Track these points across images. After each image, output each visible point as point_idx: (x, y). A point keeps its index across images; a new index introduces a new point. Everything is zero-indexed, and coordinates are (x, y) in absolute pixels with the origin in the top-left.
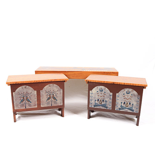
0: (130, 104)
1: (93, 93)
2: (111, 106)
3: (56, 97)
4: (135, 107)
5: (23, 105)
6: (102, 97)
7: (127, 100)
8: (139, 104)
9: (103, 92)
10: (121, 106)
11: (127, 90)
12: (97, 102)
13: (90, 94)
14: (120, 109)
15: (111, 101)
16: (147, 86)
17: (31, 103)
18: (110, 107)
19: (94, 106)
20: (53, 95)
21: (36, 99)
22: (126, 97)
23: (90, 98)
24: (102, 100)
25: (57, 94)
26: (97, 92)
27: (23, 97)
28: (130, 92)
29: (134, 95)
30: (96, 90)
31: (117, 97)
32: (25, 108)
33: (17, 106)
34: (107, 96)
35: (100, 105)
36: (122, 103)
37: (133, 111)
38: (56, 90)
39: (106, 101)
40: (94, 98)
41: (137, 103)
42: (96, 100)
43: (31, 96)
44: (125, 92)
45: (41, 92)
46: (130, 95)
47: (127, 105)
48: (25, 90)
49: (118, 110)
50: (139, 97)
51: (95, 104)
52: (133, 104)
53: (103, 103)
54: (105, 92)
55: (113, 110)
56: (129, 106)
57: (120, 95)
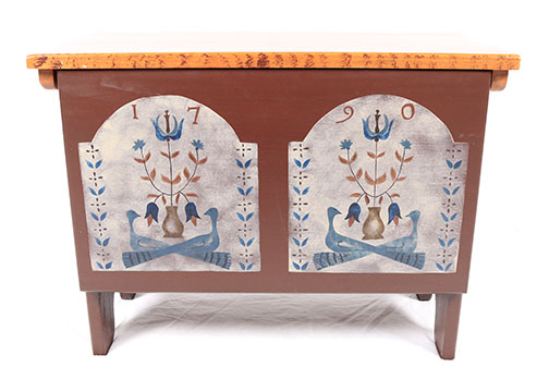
0: (394, 211)
1: (105, 159)
2: (255, 247)
4: (430, 235)
6: (176, 188)
7: (370, 189)
8: (459, 209)
9: (183, 145)
10: (332, 238)
11: (365, 108)
12: (142, 226)
13: (86, 173)
14: (321, 259)
15: (253, 208)
16: (514, 62)
18: (244, 250)
19: (130, 259)
22: (364, 163)
23: (90, 199)
24: (181, 212)
26: (139, 145)
28: (389, 125)
29: (426, 145)
30: (123, 130)
31: (293, 171)
34: (214, 170)
35: (168, 250)
36: (333, 212)
37: (418, 260)
39: (213, 213)
40: (122, 198)
41: (447, 204)
42: (132, 215)
44: (354, 128)
46: (392, 144)
47: (374, 225)
49: (312, 268)
50: (462, 155)
51: (135, 240)
52: (415, 216)
53: (191, 232)
54: (198, 145)
55: (273, 273)
56: (393, 233)
57: (316, 153)
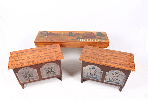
0: (117, 80)
1: (86, 69)
2: (101, 79)
3: (54, 71)
4: (121, 82)
5: (27, 80)
6: (93, 73)
7: (115, 77)
8: (125, 81)
9: (95, 70)
10: (109, 80)
11: (116, 71)
12: (89, 75)
13: (84, 70)
14: (108, 81)
15: (101, 76)
17: (33, 77)
19: (87, 77)
20: (52, 70)
21: (37, 75)
22: (115, 75)
23: (84, 72)
25: (55, 69)
26: (90, 69)
27: (26, 75)
28: (118, 73)
29: (122, 75)
31: (106, 74)
32: (29, 81)
33: (22, 81)
34: (98, 72)
35: (91, 77)
36: (110, 78)
37: (119, 84)
38: (54, 66)
39: (97, 75)
40: (87, 72)
41: (123, 80)
42: (88, 74)
43: (33, 73)
44: (114, 72)
45: (41, 70)
47: (114, 80)
48: (26, 71)
49: (107, 82)
50: (126, 77)
51: (88, 76)
52: (119, 80)
53: (94, 76)
57: (109, 73)
